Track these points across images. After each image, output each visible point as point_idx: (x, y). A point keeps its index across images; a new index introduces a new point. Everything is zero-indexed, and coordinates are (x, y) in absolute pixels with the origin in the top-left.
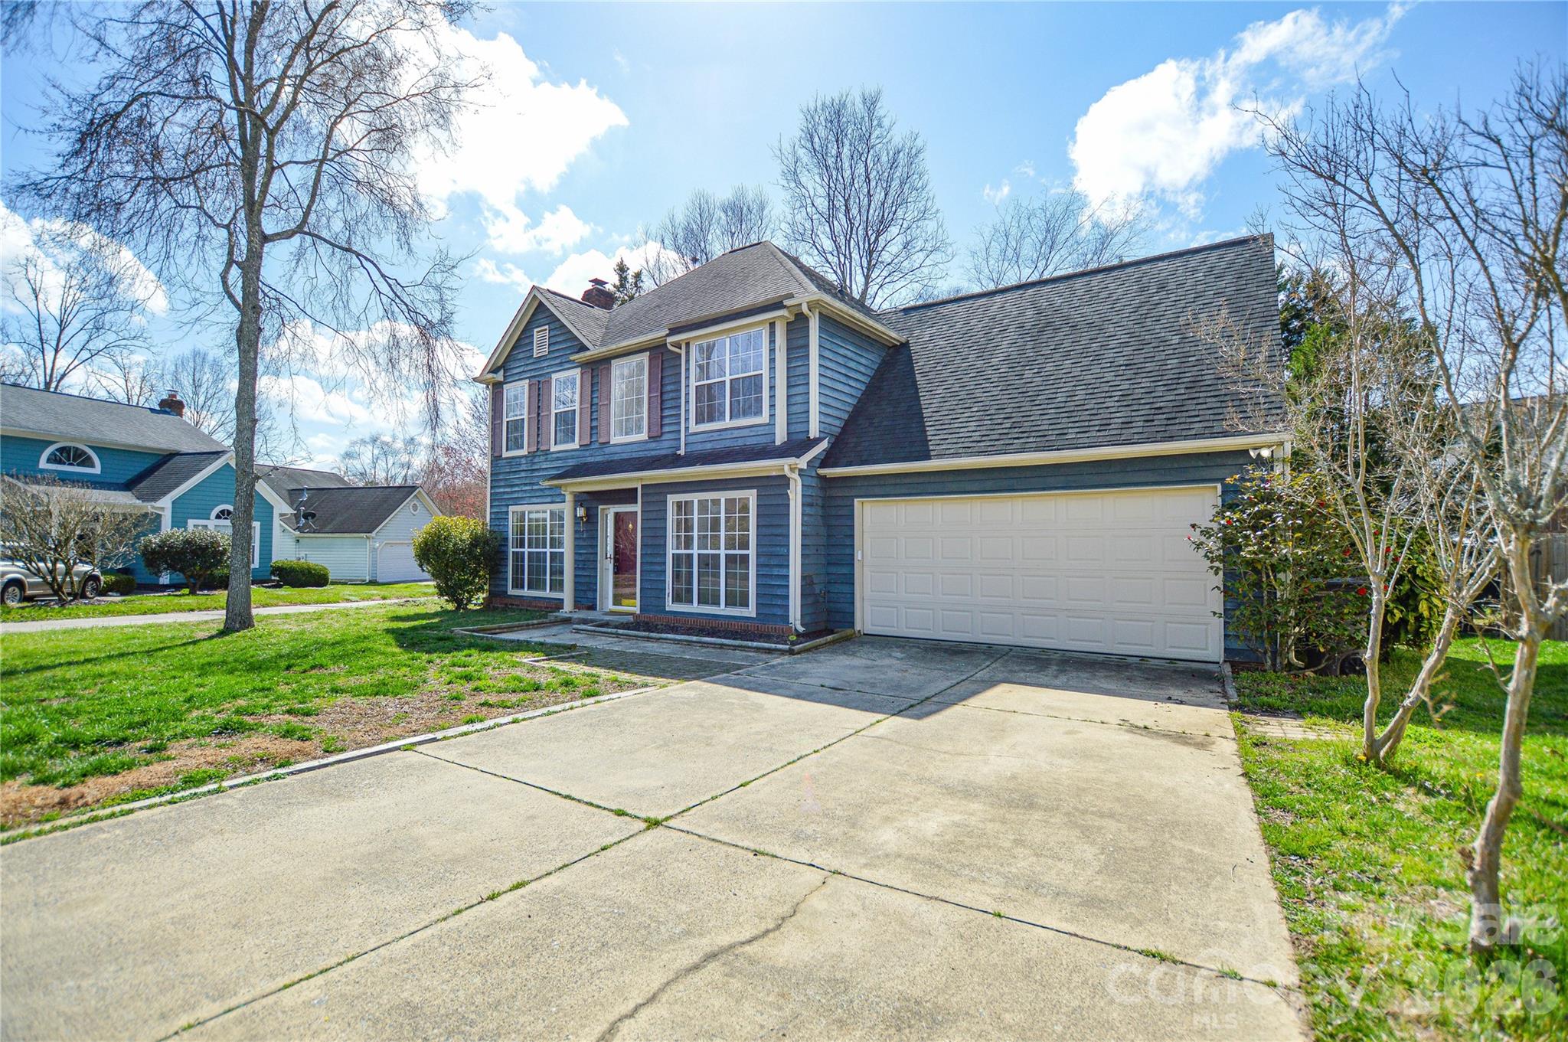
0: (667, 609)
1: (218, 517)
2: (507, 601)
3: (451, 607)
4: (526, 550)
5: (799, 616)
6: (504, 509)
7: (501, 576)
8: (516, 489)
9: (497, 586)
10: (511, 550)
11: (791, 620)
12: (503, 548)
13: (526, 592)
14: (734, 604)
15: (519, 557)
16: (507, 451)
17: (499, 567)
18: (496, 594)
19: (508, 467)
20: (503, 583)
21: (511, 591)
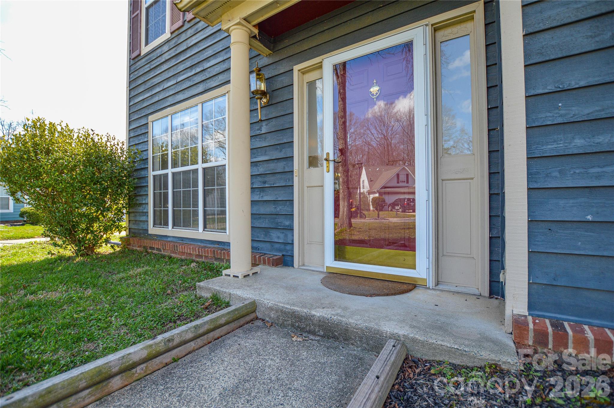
2: (147, 243)
3: (69, 251)
4: (170, 171)
6: (143, 122)
7: (140, 209)
8: (158, 90)
9: (136, 222)
10: (151, 174)
12: (143, 173)
13: (170, 231)
15: (161, 181)
16: (147, 44)
17: (138, 198)
18: (134, 233)
19: (148, 65)
20: (143, 218)
21: (153, 230)
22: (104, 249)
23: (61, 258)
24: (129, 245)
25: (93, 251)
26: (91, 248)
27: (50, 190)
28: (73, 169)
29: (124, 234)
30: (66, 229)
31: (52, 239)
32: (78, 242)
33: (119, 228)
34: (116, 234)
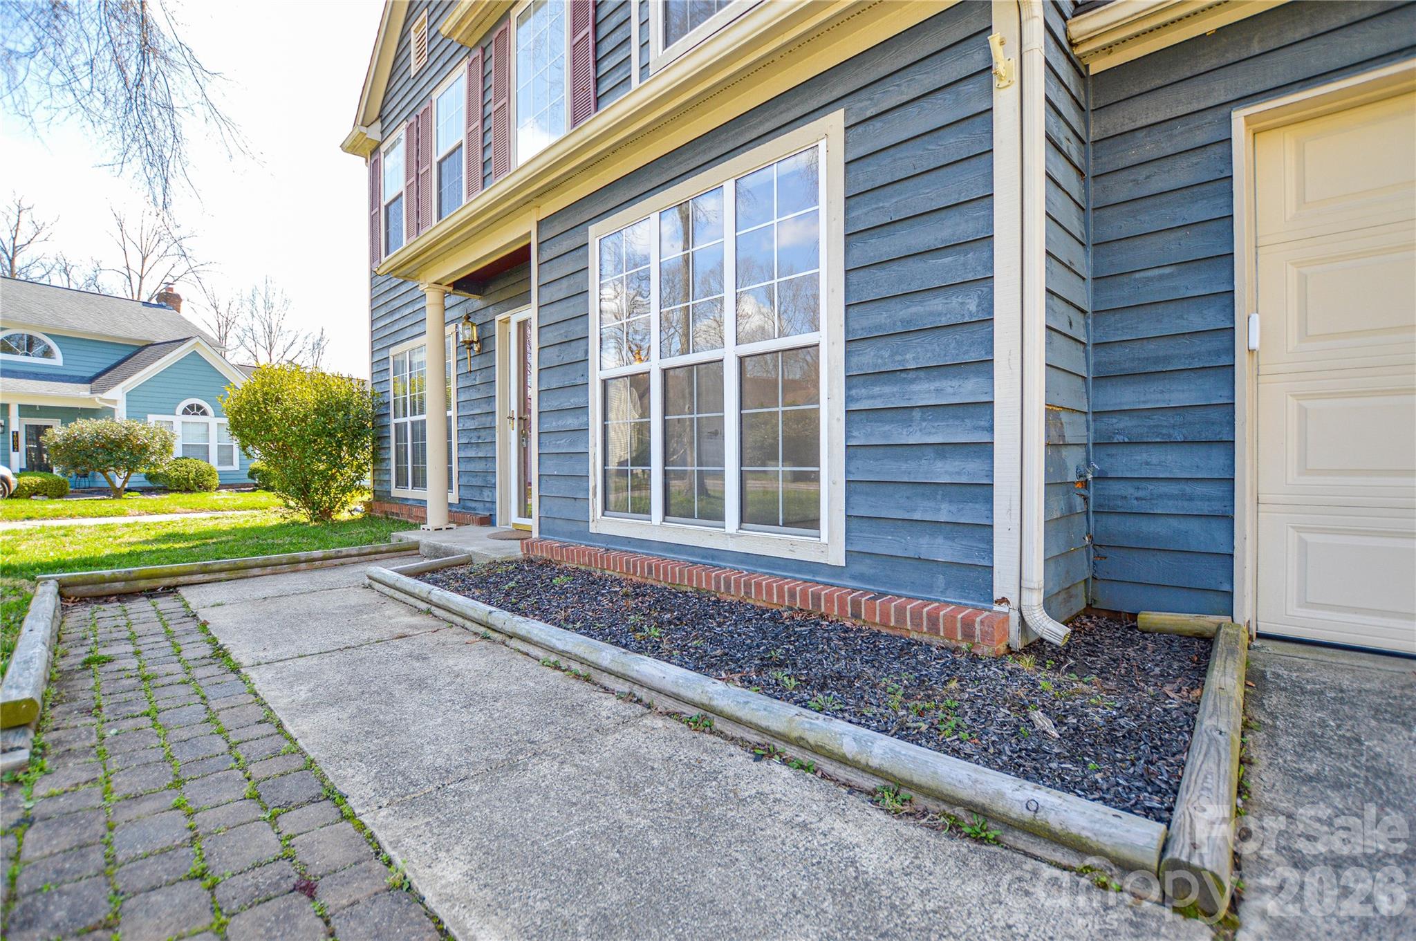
0: (592, 530)
1: (185, 412)
2: (389, 508)
3: (302, 515)
4: (409, 419)
5: (1036, 572)
6: (386, 354)
7: (384, 466)
8: (397, 315)
9: (381, 482)
10: (393, 421)
11: (1003, 584)
12: (385, 420)
13: (410, 492)
14: (767, 519)
15: (401, 432)
16: (387, 253)
17: (383, 451)
18: (379, 496)
19: (387, 283)
20: (386, 478)
21: (396, 492)
22: (344, 516)
23: (294, 523)
24: (372, 510)
25: (330, 516)
26: (327, 513)
27: (281, 444)
28: (304, 420)
29: (367, 497)
30: (299, 489)
31: (285, 501)
32: (313, 506)
33: (361, 489)
34: (358, 498)
